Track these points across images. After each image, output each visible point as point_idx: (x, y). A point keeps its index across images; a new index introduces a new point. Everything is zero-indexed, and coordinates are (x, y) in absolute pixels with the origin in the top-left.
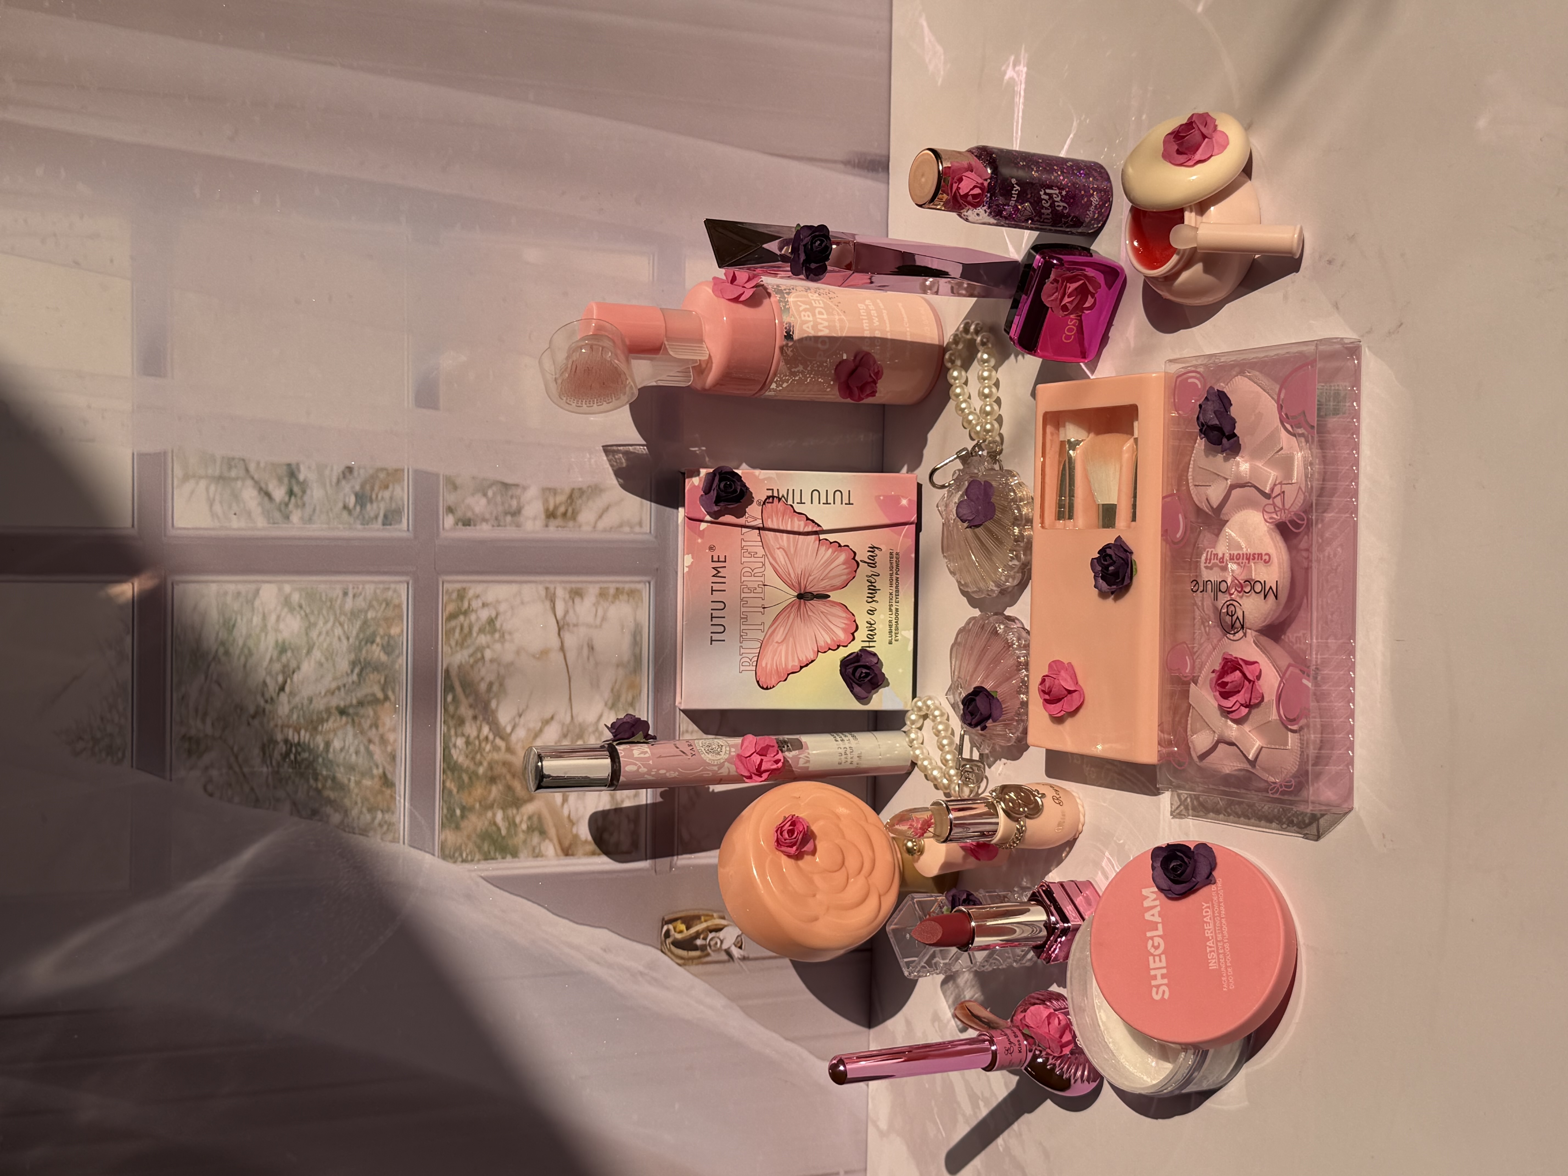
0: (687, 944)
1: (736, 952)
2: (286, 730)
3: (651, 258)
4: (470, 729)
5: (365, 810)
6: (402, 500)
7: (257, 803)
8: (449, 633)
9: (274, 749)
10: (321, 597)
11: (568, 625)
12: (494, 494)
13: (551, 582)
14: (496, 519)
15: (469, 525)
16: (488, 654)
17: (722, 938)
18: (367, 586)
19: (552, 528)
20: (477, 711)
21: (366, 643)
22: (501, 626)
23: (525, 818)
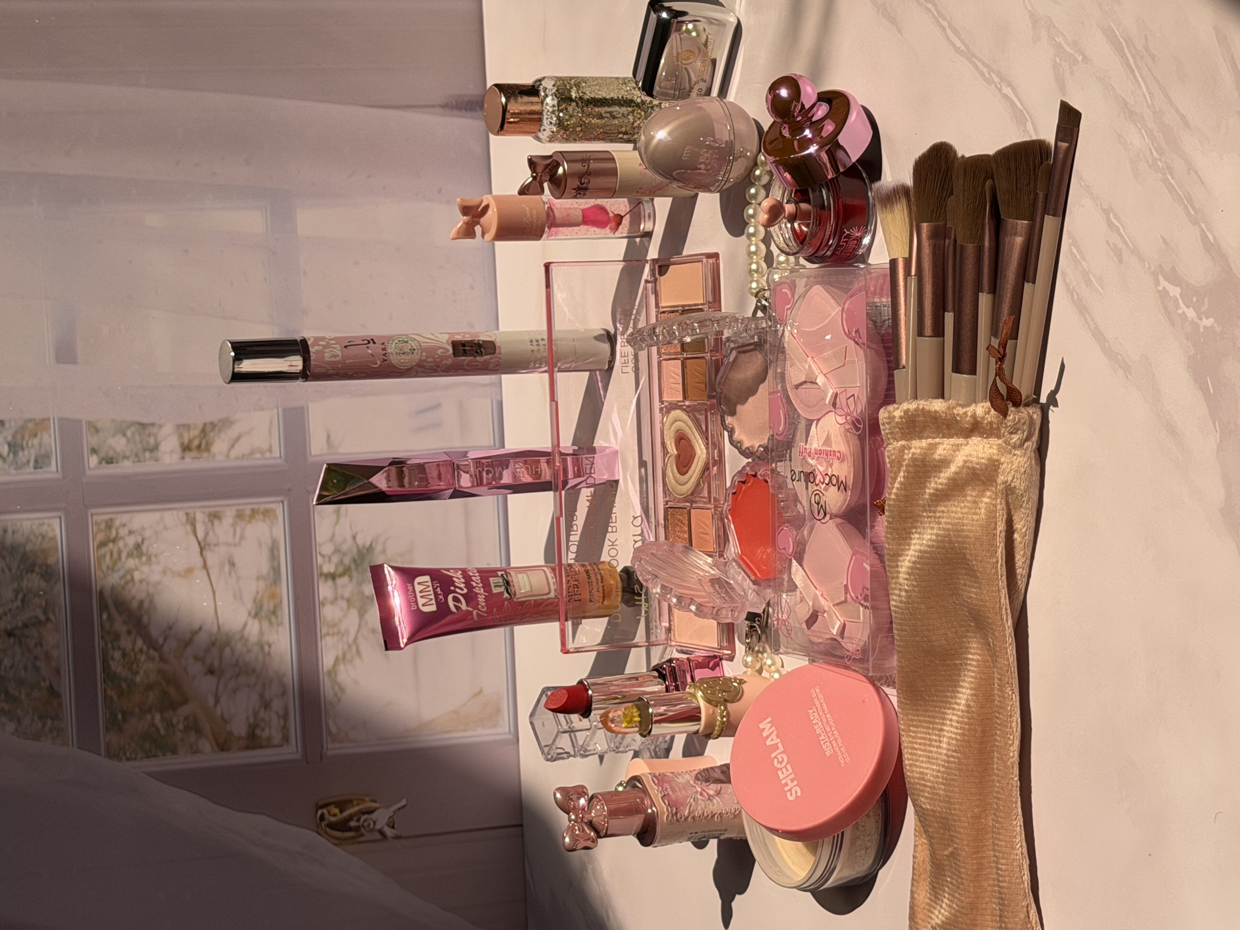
0: (342, 826)
1: (389, 832)
3: (265, 210)
4: (126, 642)
5: (36, 719)
6: (51, 446)
8: (100, 559)
11: (209, 545)
12: (133, 434)
13: (191, 508)
14: (136, 455)
15: (112, 463)
16: (137, 576)
17: (374, 819)
18: (24, 523)
19: (188, 460)
20: (130, 626)
21: (27, 573)
22: (148, 549)
23: (182, 719)
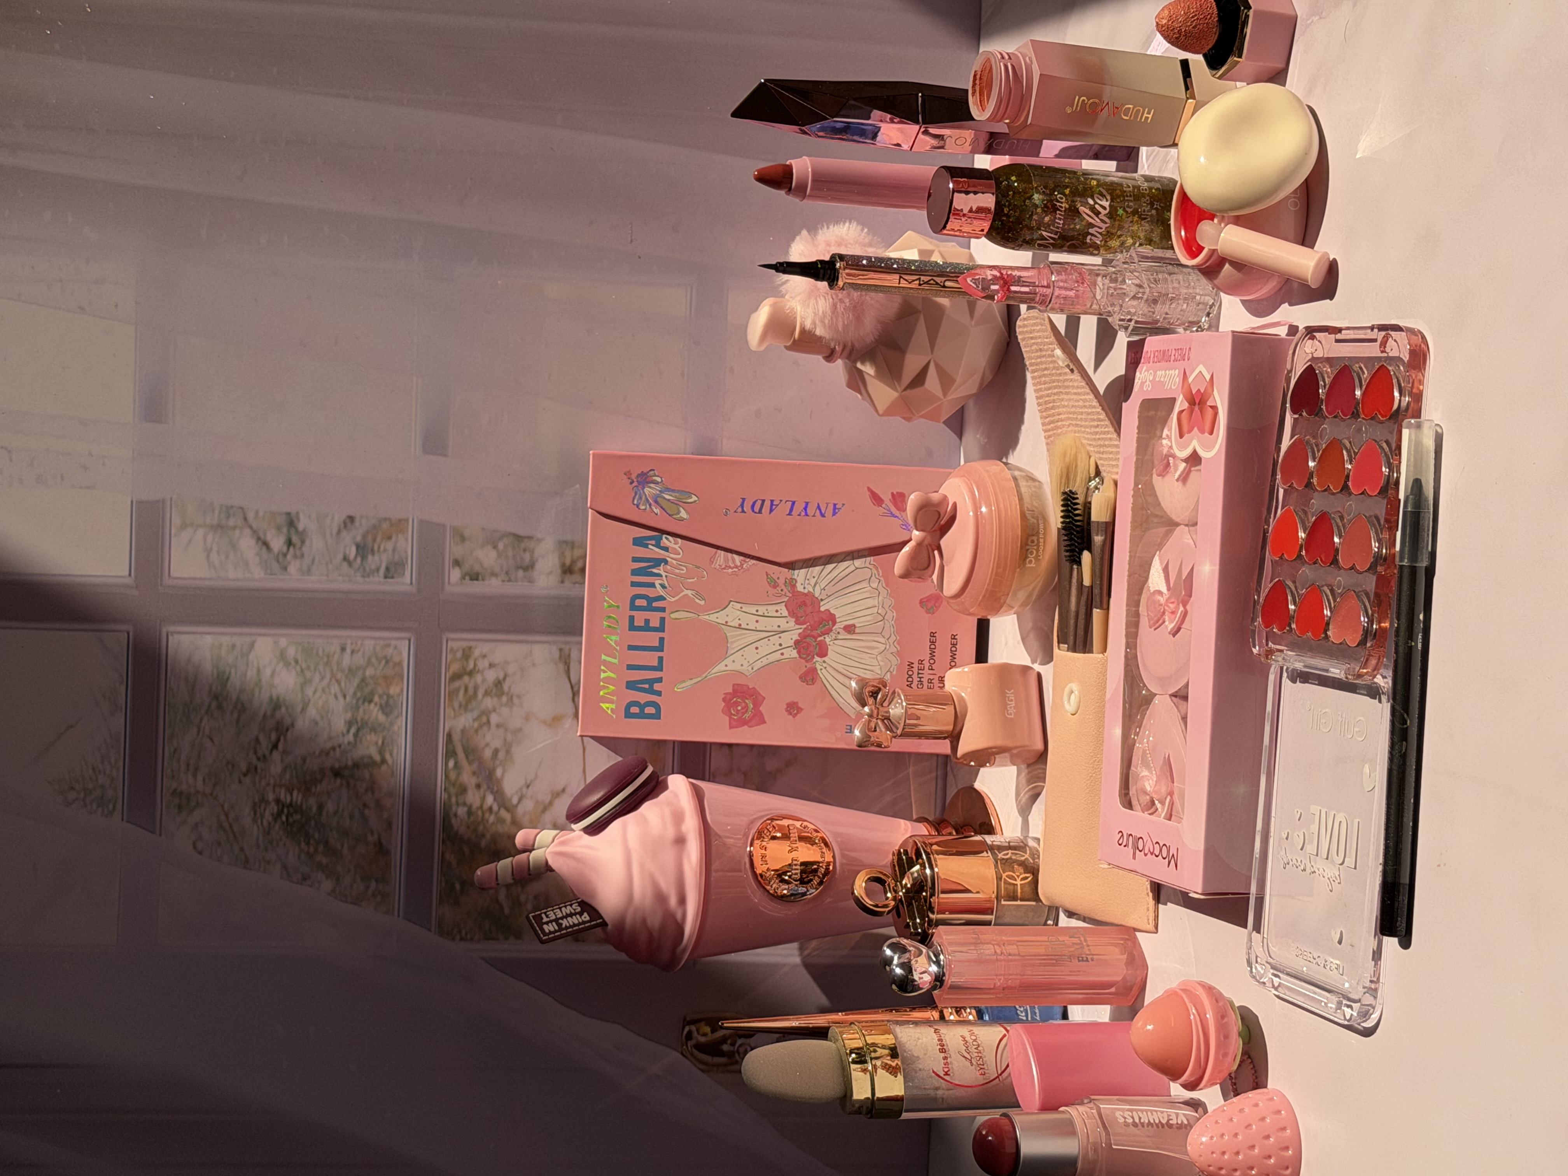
0: (712, 1049)
2: (278, 789)
3: (689, 289)
4: (473, 798)
5: (358, 879)
6: (406, 552)
7: (246, 863)
8: (452, 694)
9: (265, 810)
10: (317, 654)
12: (505, 547)
13: (566, 643)
14: (507, 573)
15: (477, 579)
16: (494, 719)
18: (367, 642)
19: (567, 584)
20: (480, 779)
21: (363, 703)
22: (510, 688)
23: (531, 897)
